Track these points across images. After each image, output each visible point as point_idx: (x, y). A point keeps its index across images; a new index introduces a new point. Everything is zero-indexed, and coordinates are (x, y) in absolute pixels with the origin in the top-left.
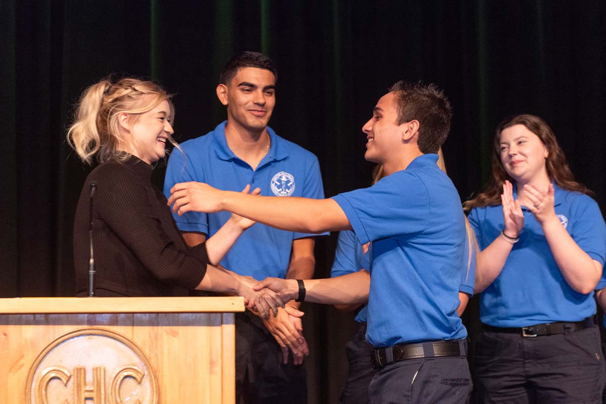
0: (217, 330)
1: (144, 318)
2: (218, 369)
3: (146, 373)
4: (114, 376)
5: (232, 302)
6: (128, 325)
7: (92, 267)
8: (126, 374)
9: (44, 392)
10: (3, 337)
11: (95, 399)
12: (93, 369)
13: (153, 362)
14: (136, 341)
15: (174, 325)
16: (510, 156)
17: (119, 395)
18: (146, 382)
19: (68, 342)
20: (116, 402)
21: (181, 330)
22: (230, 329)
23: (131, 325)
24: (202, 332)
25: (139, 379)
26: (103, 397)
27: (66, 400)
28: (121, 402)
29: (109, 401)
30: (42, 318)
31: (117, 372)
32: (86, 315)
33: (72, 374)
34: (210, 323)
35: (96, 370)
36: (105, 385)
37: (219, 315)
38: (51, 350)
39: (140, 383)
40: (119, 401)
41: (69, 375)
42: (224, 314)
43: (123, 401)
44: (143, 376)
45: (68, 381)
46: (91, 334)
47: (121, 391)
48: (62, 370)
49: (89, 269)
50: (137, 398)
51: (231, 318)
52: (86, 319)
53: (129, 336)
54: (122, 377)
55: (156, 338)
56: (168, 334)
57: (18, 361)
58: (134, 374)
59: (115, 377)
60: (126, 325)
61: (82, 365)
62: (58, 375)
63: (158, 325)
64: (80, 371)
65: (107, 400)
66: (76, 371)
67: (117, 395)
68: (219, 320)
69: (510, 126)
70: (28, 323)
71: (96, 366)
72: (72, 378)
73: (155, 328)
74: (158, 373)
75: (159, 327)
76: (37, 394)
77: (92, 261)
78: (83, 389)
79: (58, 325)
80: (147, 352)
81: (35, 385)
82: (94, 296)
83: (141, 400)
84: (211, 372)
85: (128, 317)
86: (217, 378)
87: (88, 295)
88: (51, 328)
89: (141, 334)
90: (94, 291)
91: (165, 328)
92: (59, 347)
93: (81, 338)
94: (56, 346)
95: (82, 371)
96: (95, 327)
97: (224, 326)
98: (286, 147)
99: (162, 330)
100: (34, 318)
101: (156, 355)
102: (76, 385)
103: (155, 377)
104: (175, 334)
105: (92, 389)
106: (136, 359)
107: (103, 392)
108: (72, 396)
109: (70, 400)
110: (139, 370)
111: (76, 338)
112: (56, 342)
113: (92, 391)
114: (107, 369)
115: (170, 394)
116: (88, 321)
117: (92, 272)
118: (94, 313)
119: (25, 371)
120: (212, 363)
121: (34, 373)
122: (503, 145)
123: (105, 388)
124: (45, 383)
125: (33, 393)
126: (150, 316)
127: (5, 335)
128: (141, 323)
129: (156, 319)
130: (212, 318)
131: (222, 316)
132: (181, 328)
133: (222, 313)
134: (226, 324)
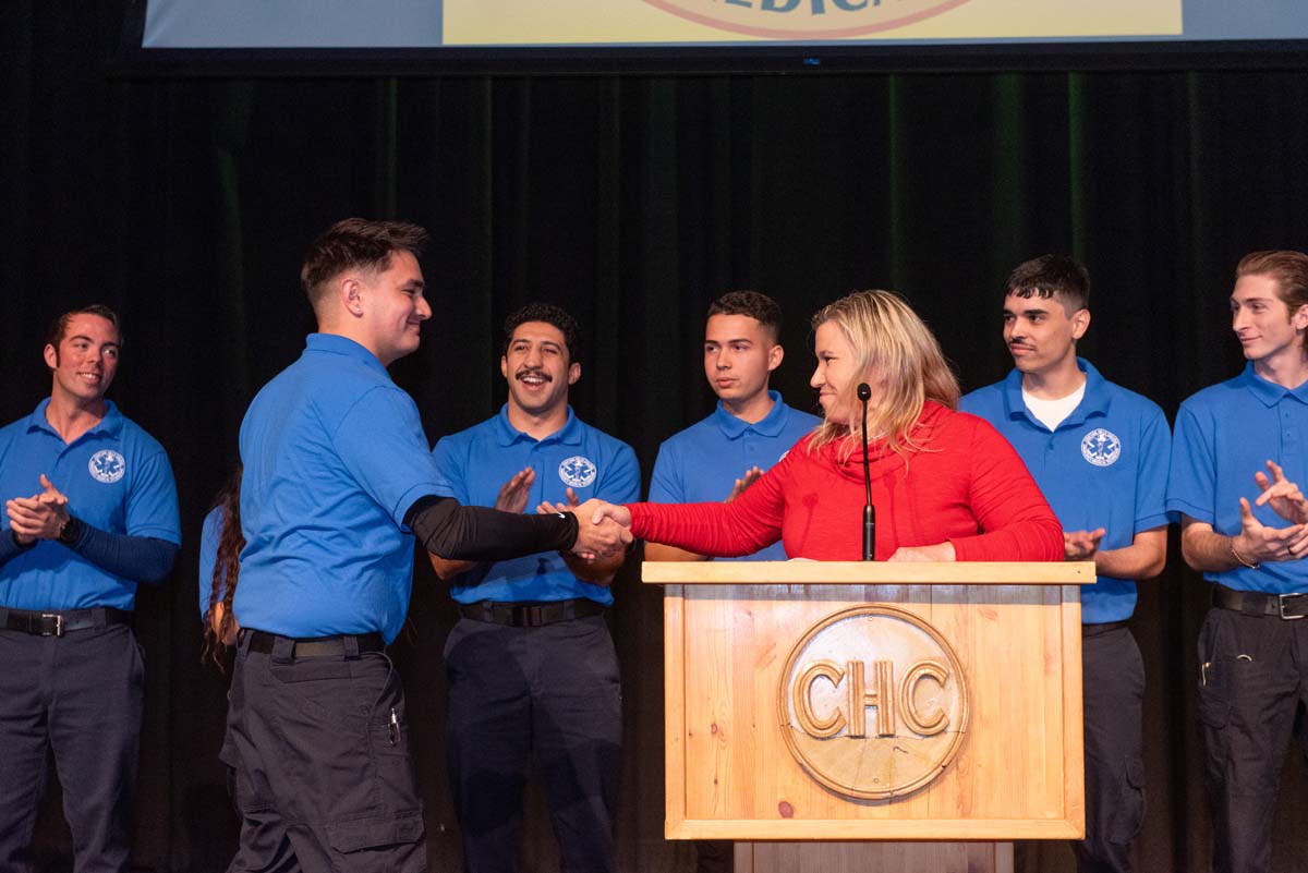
0: (1053, 610)
1: (946, 592)
2: (1056, 667)
3: (952, 671)
4: (907, 673)
5: (1077, 569)
6: (923, 602)
7: (869, 518)
8: (922, 672)
9: (806, 697)
10: (747, 617)
11: (880, 707)
12: (876, 665)
13: (961, 655)
14: (934, 624)
15: (990, 603)
17: (913, 702)
18: (952, 684)
19: (839, 624)
20: (910, 712)
21: (1001, 609)
22: (1072, 612)
23: (926, 602)
24: (1030, 614)
25: (942, 680)
26: (890, 705)
27: (838, 708)
28: (916, 712)
29: (899, 711)
30: (802, 591)
31: (910, 669)
32: (863, 586)
33: (845, 669)
34: (1043, 600)
35: (880, 666)
36: (893, 688)
37: (1057, 587)
38: (815, 635)
39: (942, 686)
40: (913, 711)
41: (841, 672)
42: (1064, 587)
43: (919, 713)
44: (948, 676)
45: (839, 681)
46: (872, 614)
47: (916, 696)
48: (830, 664)
49: (865, 521)
50: (938, 707)
51: (1075, 591)
52: (863, 592)
53: (927, 619)
54: (917, 676)
55: (966, 622)
56: (982, 615)
57: (767, 652)
58: (935, 674)
59: (908, 676)
60: (920, 602)
61: (858, 659)
62: (828, 673)
63: (967, 601)
64: (858, 666)
65: (896, 709)
66: (851, 666)
67: (910, 702)
68: (1057, 595)
70: (781, 597)
71: (879, 660)
72: (845, 676)
73: (964, 606)
74: (968, 673)
75: (969, 605)
76: (796, 700)
77: (869, 509)
78: (862, 694)
79: (824, 600)
80: (953, 642)
81: (792, 686)
82: (873, 559)
83: (945, 710)
84: (1047, 671)
85: (923, 591)
86: (1056, 680)
87: (865, 559)
88: (814, 605)
89: (943, 615)
90: (873, 552)
91: (977, 605)
92: (826, 631)
93: (856, 619)
94: (824, 628)
95: (860, 666)
96: (877, 604)
97: (1064, 604)
99: (972, 610)
100: (790, 589)
101: (966, 646)
102: (851, 687)
103: (965, 677)
104: (992, 616)
105: (872, 692)
106: (937, 651)
107: (890, 698)
108: (846, 703)
109: (844, 710)
110: (943, 667)
111: (851, 620)
112: (822, 625)
113: (875, 696)
114: (894, 664)
115: (987, 705)
116: (866, 595)
117: (869, 524)
118: (874, 584)
119: (778, 665)
120: (1047, 659)
121: (791, 670)
123: (893, 691)
124: (808, 684)
125: (791, 697)
126: (955, 590)
127: (750, 614)
128: (942, 600)
129: (965, 592)
130: (1047, 593)
131: (1061, 589)
132: (1000, 606)
133: (1061, 584)
134: (1067, 601)
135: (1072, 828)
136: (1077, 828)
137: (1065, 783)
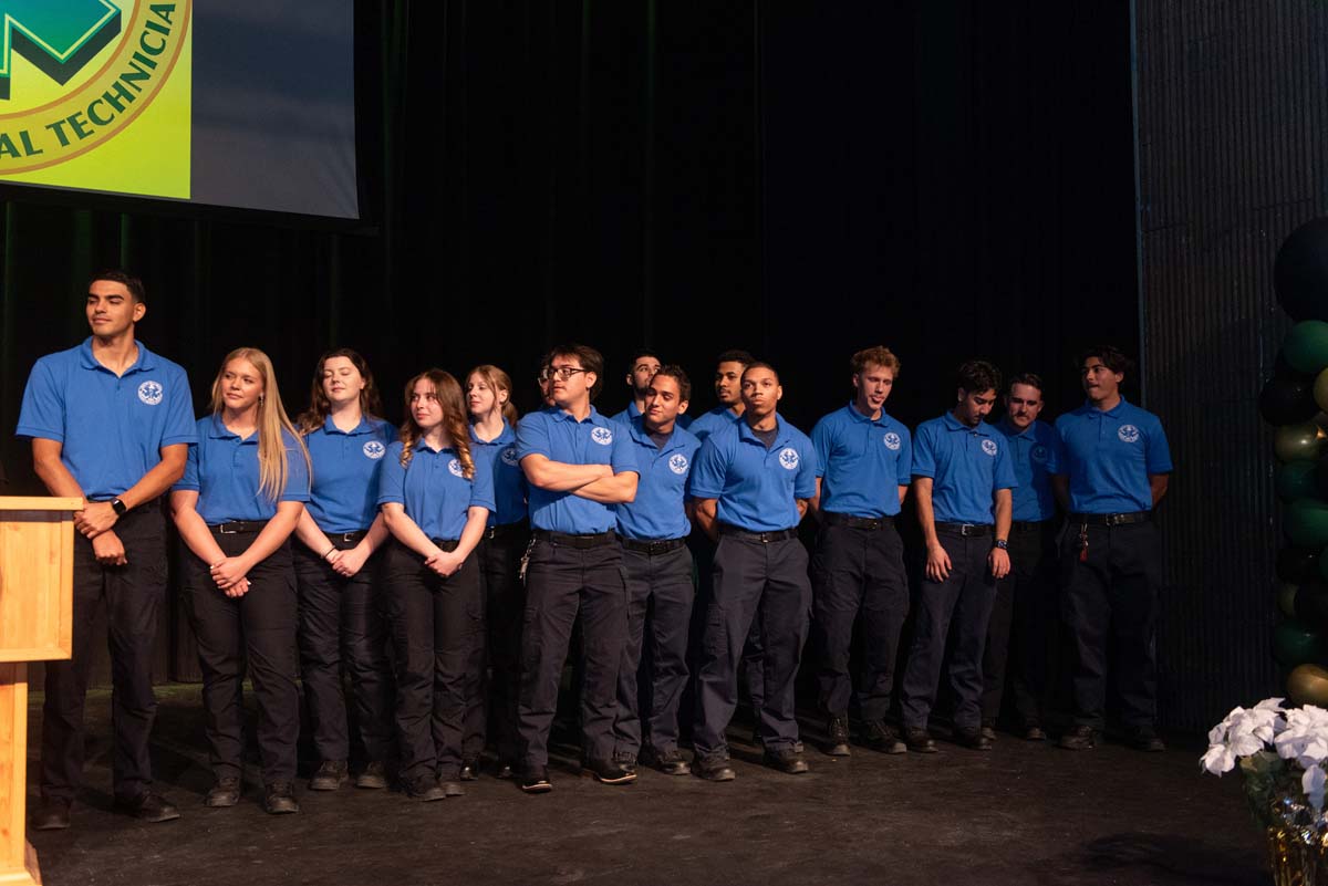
0: (57, 526)
2: (57, 560)
15: (16, 521)
16: (334, 382)
21: (23, 526)
22: (69, 526)
24: (43, 528)
34: (50, 520)
37: (60, 513)
42: (63, 512)
56: (10, 528)
68: (59, 517)
69: (336, 356)
75: (2, 523)
84: (51, 562)
86: (56, 567)
91: (7, 523)
97: (64, 523)
98: (153, 359)
99: (5, 525)
104: (16, 529)
120: (52, 554)
122: (330, 373)
130: (53, 516)
131: (62, 515)
132: (22, 524)
134: (66, 520)
135: (64, 653)
136: (66, 652)
137: (60, 625)
